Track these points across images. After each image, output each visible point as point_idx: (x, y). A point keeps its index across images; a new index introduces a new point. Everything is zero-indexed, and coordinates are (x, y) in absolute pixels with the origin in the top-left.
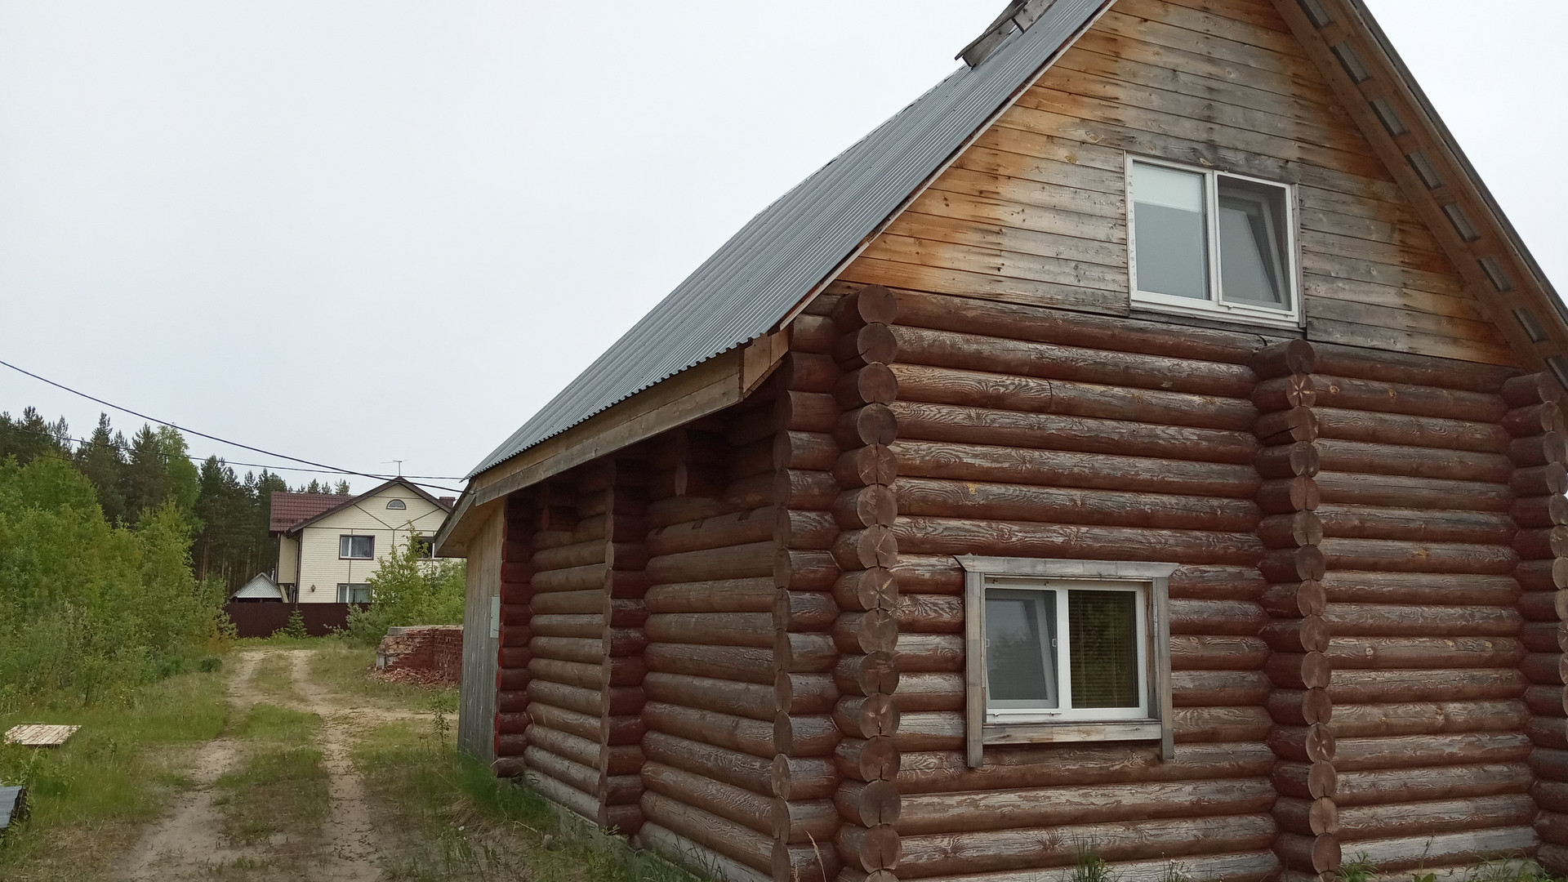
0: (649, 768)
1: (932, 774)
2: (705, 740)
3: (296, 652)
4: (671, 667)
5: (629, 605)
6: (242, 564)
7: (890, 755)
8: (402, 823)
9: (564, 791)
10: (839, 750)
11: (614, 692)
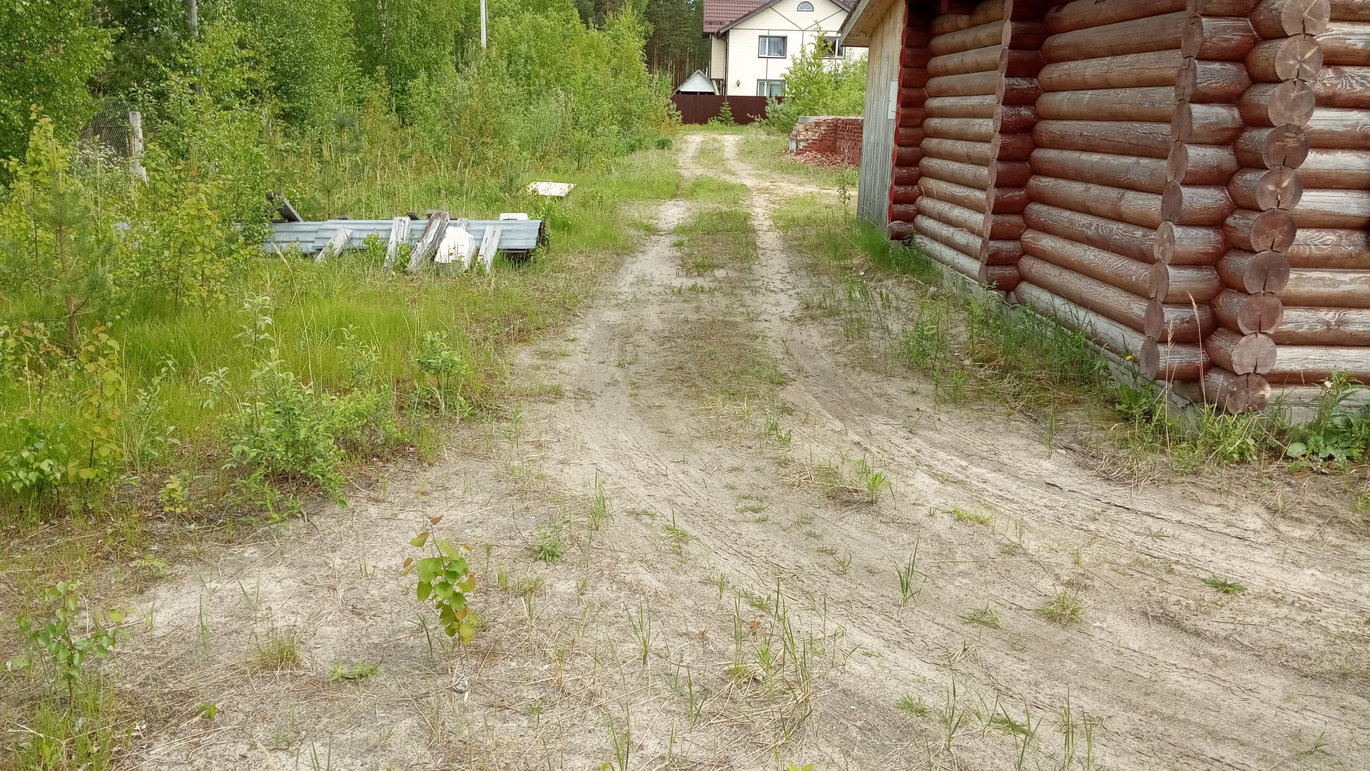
0: (1029, 236)
1: (1327, 251)
2: (1088, 211)
3: (726, 137)
4: (1059, 143)
5: (1023, 84)
6: (683, 62)
7: (1286, 228)
8: (814, 269)
9: (948, 254)
10: (1230, 221)
11: (1001, 166)
